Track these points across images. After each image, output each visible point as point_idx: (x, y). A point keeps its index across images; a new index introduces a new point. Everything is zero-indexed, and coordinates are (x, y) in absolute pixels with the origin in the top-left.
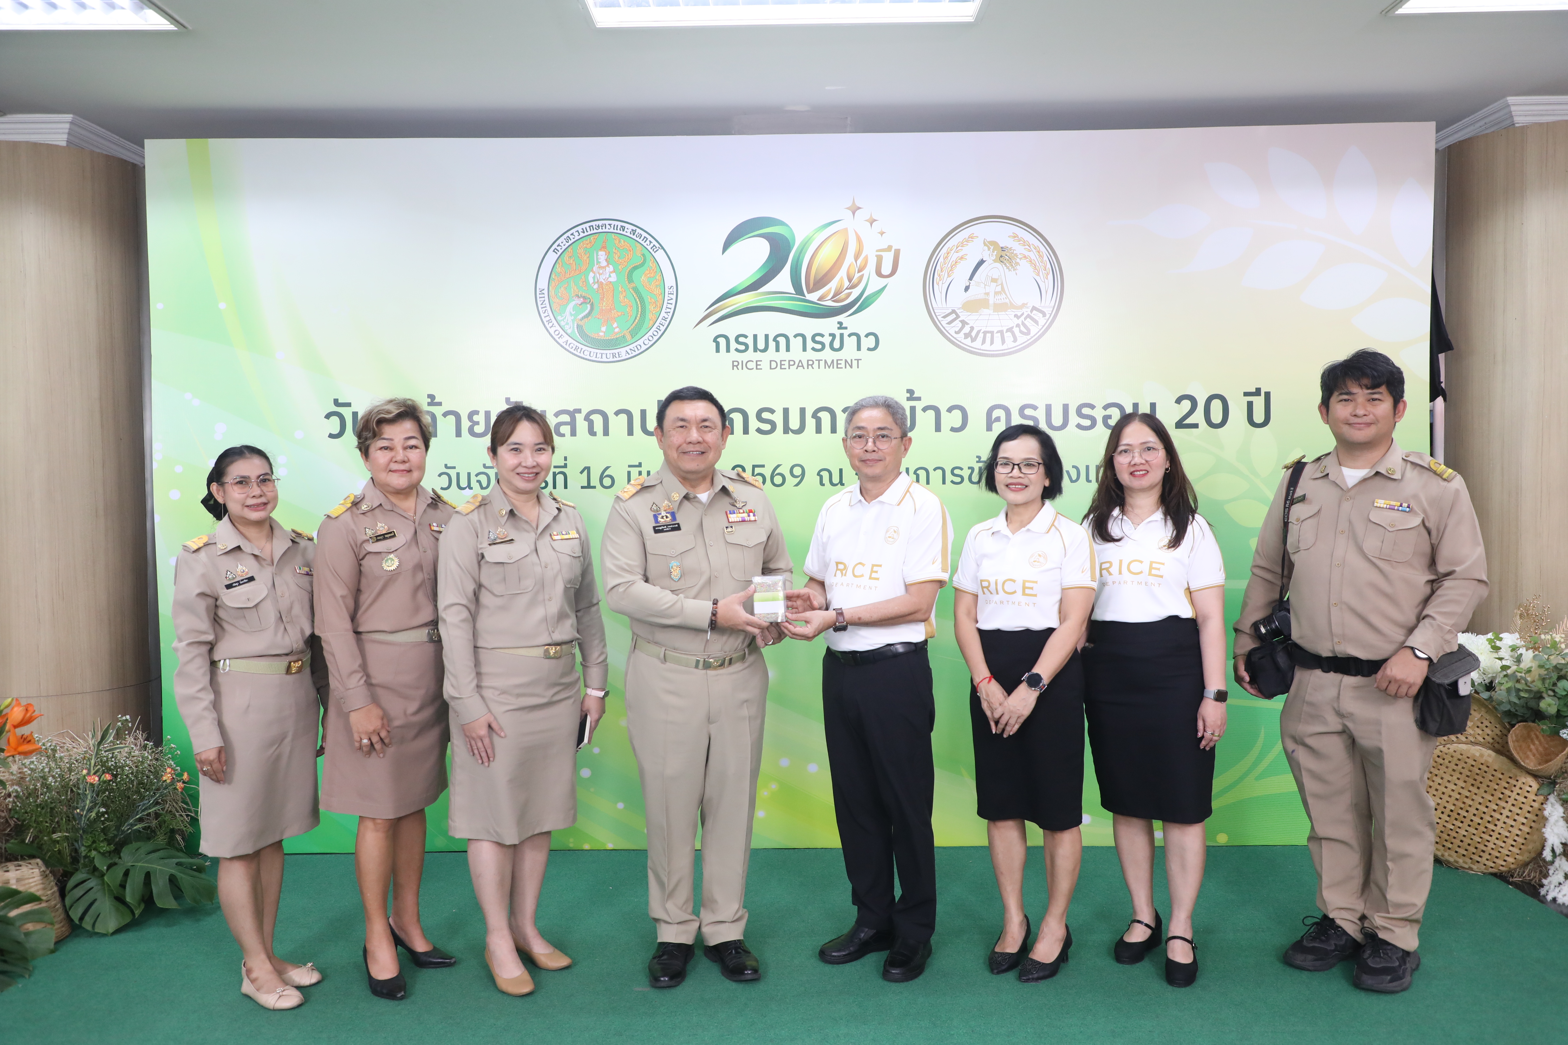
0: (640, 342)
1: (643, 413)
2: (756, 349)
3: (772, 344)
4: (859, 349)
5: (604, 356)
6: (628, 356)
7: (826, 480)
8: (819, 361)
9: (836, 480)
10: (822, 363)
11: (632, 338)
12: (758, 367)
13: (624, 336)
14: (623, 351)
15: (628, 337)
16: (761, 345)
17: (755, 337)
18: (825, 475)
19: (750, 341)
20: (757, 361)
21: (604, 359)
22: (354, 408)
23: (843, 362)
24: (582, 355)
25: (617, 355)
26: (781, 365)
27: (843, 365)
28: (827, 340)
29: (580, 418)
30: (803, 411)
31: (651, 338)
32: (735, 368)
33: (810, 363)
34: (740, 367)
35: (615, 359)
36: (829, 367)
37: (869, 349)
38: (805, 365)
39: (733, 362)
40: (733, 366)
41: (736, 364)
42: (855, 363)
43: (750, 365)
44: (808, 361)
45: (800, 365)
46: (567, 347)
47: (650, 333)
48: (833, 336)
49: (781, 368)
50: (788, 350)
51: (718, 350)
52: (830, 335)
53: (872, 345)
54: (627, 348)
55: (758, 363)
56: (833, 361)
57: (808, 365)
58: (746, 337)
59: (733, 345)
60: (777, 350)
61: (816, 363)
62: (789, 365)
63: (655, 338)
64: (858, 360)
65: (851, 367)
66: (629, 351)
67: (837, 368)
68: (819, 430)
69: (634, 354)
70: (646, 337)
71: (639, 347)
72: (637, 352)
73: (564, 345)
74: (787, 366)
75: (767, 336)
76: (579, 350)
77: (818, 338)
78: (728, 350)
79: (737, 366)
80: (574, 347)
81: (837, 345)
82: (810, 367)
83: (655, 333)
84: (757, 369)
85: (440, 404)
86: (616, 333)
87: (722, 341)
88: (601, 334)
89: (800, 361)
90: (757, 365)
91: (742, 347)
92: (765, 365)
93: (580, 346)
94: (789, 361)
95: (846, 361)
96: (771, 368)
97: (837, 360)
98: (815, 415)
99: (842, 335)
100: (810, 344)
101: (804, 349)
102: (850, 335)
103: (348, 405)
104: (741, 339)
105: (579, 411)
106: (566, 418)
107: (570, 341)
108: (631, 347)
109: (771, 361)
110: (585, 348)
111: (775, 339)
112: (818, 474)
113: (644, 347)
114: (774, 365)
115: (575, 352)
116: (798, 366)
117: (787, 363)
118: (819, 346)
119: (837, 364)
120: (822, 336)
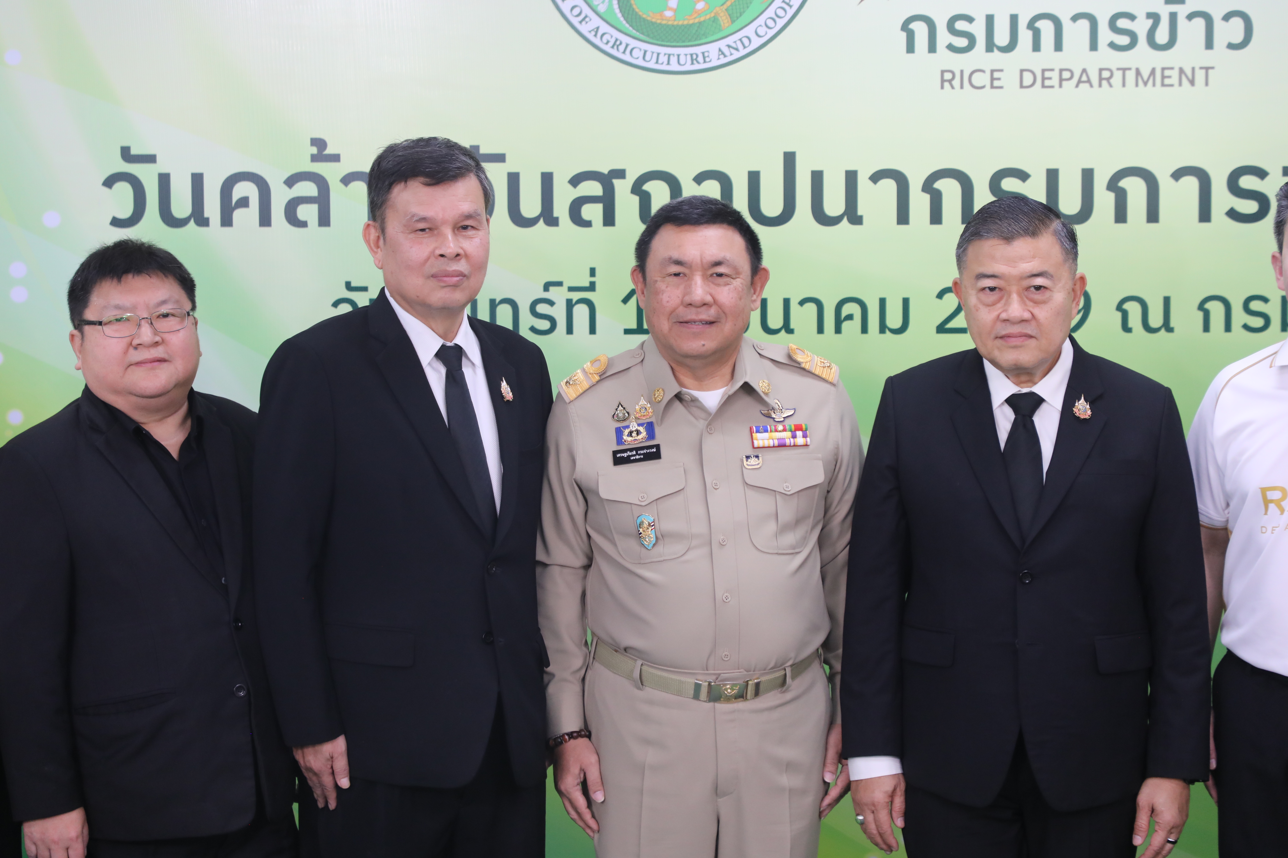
0: (749, 31)
1: (754, 179)
2: (990, 46)
3: (1025, 36)
4: (1209, 45)
5: (674, 60)
6: (723, 61)
7: (1135, 320)
8: (1124, 70)
9: (1156, 320)
10: (1131, 75)
11: (733, 22)
12: (996, 83)
13: (715, 20)
14: (712, 49)
15: (724, 19)
16: (1002, 37)
17: (990, 20)
18: (1133, 309)
19: (978, 29)
20: (992, 72)
21: (674, 67)
22: (161, 167)
23: (1175, 74)
24: (627, 57)
25: (700, 59)
26: (1044, 79)
27: (1175, 80)
28: (1141, 27)
29: (622, 188)
30: (1088, 176)
31: (770, 23)
32: (947, 85)
33: (1106, 74)
34: (956, 83)
35: (696, 67)
36: (1145, 84)
37: (1231, 46)
38: (1095, 80)
39: (943, 72)
40: (943, 81)
41: (948, 76)
42: (1200, 76)
43: (978, 79)
44: (1101, 70)
45: (1084, 79)
46: (597, 41)
47: (770, 12)
48: (1155, 17)
49: (1043, 86)
50: (1058, 46)
51: (910, 48)
52: (1149, 15)
53: (1238, 38)
54: (722, 44)
55: (996, 75)
56: (1153, 72)
57: (1101, 79)
58: (970, 19)
59: (944, 37)
60: (1036, 47)
61: (1118, 75)
62: (1061, 80)
63: (781, 23)
64: (1207, 69)
65: (1192, 82)
66: (726, 51)
67: (1163, 85)
68: (1121, 216)
69: (737, 55)
70: (761, 20)
71: (746, 41)
72: (743, 52)
73: (591, 37)
74: (1055, 81)
75: (1014, 19)
76: (622, 48)
77: (1122, 23)
78: (932, 48)
79: (950, 81)
80: (612, 41)
81: (1162, 37)
82: (1104, 83)
83: (781, 12)
84: (992, 87)
85: (336, 158)
86: (699, 13)
87: (920, 29)
88: (669, 14)
89: (1084, 71)
90: (993, 79)
91: (962, 42)
92: (1009, 79)
93: (625, 39)
94: (1061, 71)
95: (1181, 71)
96: (1022, 86)
97: (1163, 69)
98: (1113, 185)
99: (1173, 17)
100: (1105, 35)
101: (1094, 46)
102: (1190, 17)
103: (151, 159)
104: (960, 25)
105: (620, 174)
106: (594, 188)
107: (604, 28)
108: (730, 40)
109: (1022, 71)
110: (633, 43)
111: (1031, 25)
112: (1119, 307)
113: (756, 42)
114: (1028, 79)
115: (614, 52)
116: (1080, 82)
117: (1055, 75)
118: (1124, 40)
119: (1163, 77)
120: (1132, 17)
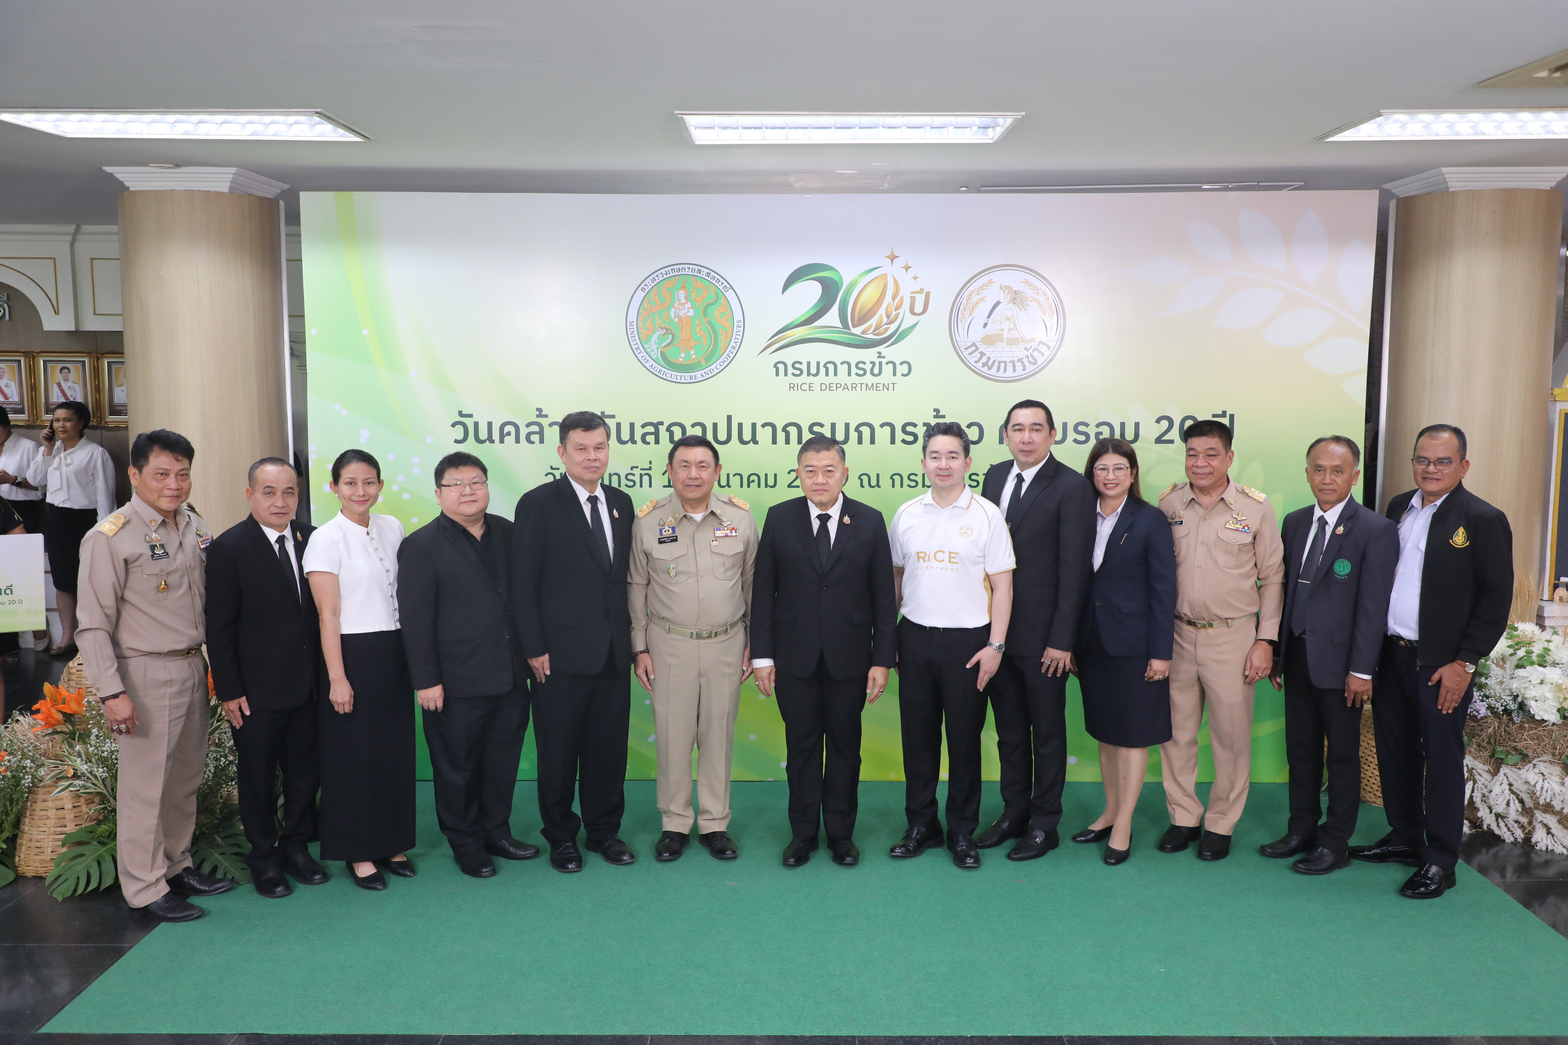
0: (713, 367)
1: (715, 426)
2: (809, 374)
3: (823, 370)
4: (895, 374)
5: (683, 378)
6: (703, 378)
7: (865, 483)
8: (861, 384)
9: (874, 483)
10: (864, 386)
11: (707, 363)
12: (811, 389)
13: (699, 362)
14: (698, 374)
15: (703, 362)
16: (813, 370)
17: (809, 363)
18: (865, 478)
19: (804, 367)
20: (810, 384)
21: (683, 381)
22: (475, 419)
23: (881, 386)
24: (664, 377)
25: (694, 378)
26: (830, 387)
27: (881, 388)
28: (868, 367)
29: (662, 429)
30: (847, 426)
31: (722, 364)
32: (791, 389)
33: (854, 386)
34: (795, 388)
35: (692, 381)
36: (870, 390)
37: (903, 375)
38: (850, 388)
39: (790, 384)
40: (790, 387)
41: (792, 386)
42: (891, 386)
43: (804, 387)
44: (852, 384)
45: (846, 387)
46: (652, 370)
47: (721, 359)
48: (873, 363)
49: (830, 390)
50: (836, 374)
51: (777, 375)
52: (871, 363)
53: (906, 372)
54: (702, 372)
55: (811, 385)
56: (873, 384)
57: (852, 387)
58: (801, 363)
59: (790, 370)
60: (827, 374)
61: (859, 386)
62: (837, 388)
63: (726, 364)
64: (894, 384)
65: (888, 389)
66: (704, 375)
67: (876, 390)
68: (860, 442)
69: (708, 376)
70: (718, 363)
71: (712, 371)
72: (711, 375)
73: (650, 368)
74: (834, 388)
75: (818, 363)
76: (662, 373)
77: (861, 365)
78: (786, 375)
79: (793, 388)
80: (658, 370)
81: (876, 371)
82: (854, 389)
83: (726, 360)
84: (810, 390)
85: (546, 416)
86: (693, 359)
87: (781, 367)
88: (681, 359)
89: (846, 384)
90: (810, 387)
91: (798, 372)
92: (816, 387)
93: (663, 369)
94: (837, 384)
95: (884, 384)
96: (821, 390)
97: (876, 384)
98: (857, 429)
99: (880, 363)
100: (854, 370)
101: (849, 375)
102: (887, 363)
103: (471, 416)
104: (797, 365)
105: (662, 423)
106: (651, 429)
107: (655, 365)
108: (705, 370)
109: (821, 384)
110: (667, 371)
111: (825, 366)
112: (859, 478)
113: (716, 371)
114: (824, 387)
115: (659, 375)
116: (844, 388)
117: (834, 386)
118: (861, 372)
119: (877, 387)
120: (864, 363)
